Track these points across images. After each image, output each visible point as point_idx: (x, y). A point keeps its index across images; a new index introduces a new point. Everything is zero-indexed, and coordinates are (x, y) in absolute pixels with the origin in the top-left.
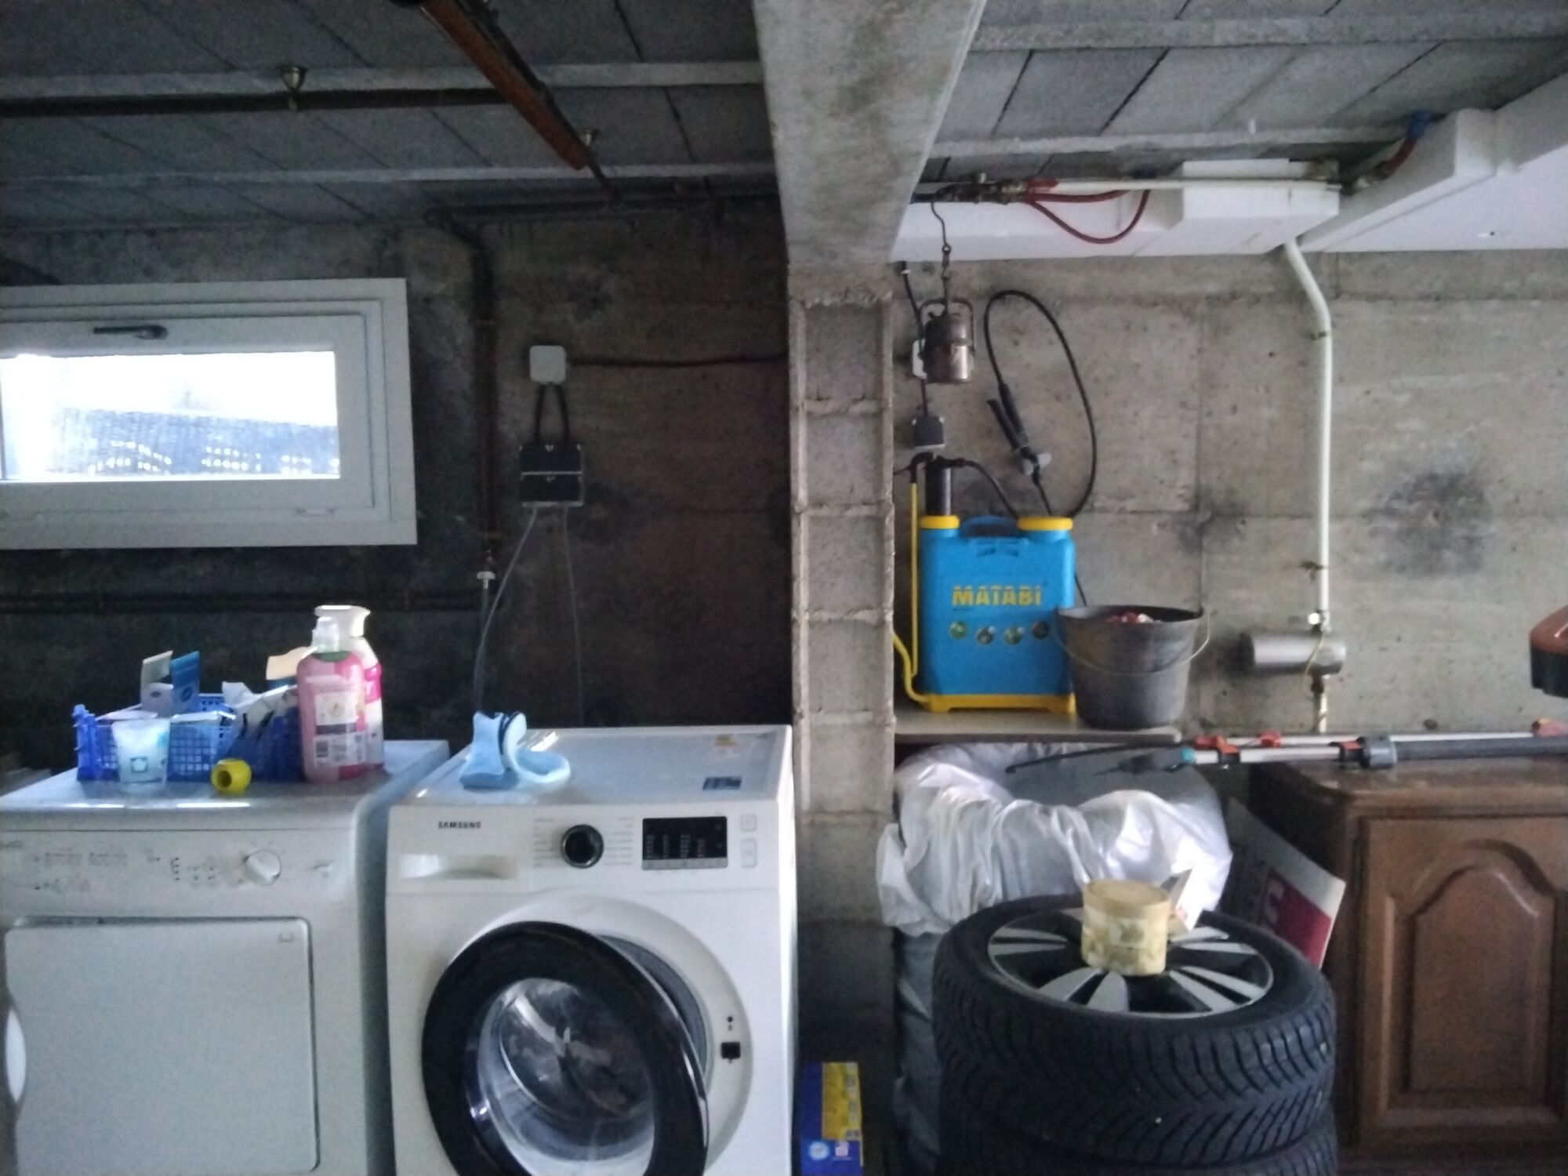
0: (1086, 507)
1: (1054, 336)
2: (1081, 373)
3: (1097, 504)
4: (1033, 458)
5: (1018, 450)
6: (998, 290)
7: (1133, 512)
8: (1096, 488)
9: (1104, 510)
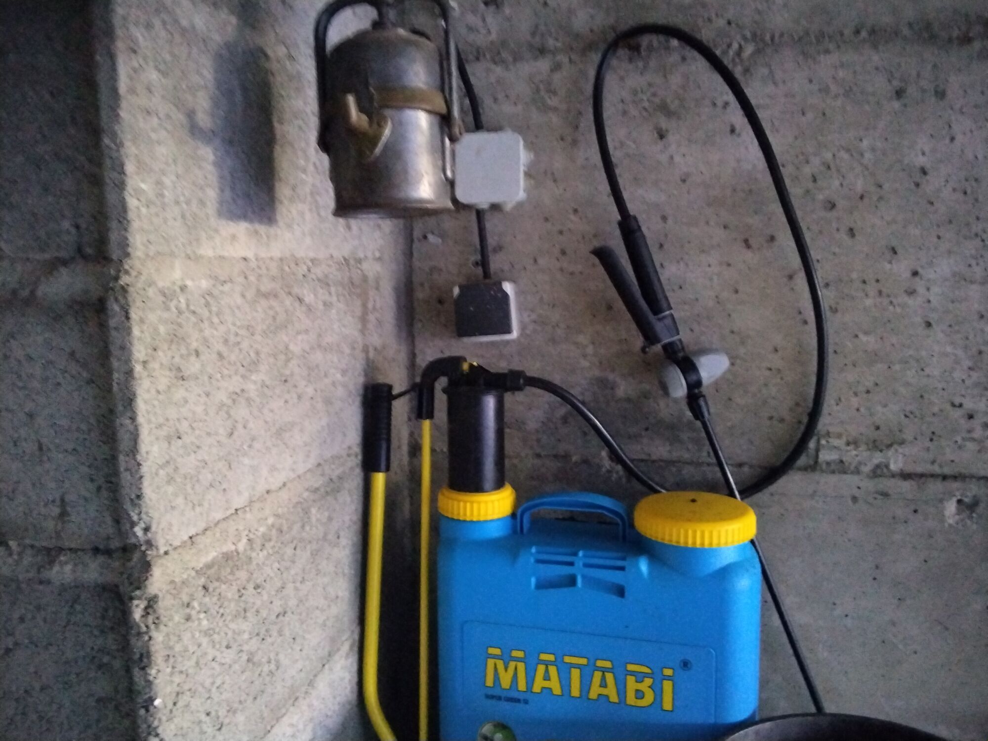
0: (802, 461)
1: (738, 117)
2: (794, 191)
3: (825, 456)
4: (688, 366)
5: (658, 348)
6: (623, 27)
7: (906, 476)
8: (824, 423)
9: (841, 468)
